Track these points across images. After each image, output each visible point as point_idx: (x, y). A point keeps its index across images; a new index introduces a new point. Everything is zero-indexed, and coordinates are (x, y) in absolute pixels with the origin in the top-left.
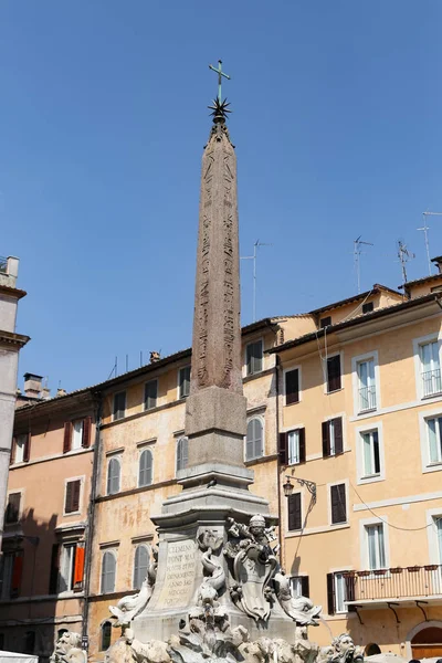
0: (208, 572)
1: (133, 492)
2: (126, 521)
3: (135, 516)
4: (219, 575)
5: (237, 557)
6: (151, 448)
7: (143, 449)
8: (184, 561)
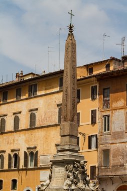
0: (68, 177)
1: (11, 132)
2: (8, 143)
3: (12, 141)
4: (72, 178)
5: (76, 173)
6: (19, 115)
7: (15, 115)
8: (60, 173)
